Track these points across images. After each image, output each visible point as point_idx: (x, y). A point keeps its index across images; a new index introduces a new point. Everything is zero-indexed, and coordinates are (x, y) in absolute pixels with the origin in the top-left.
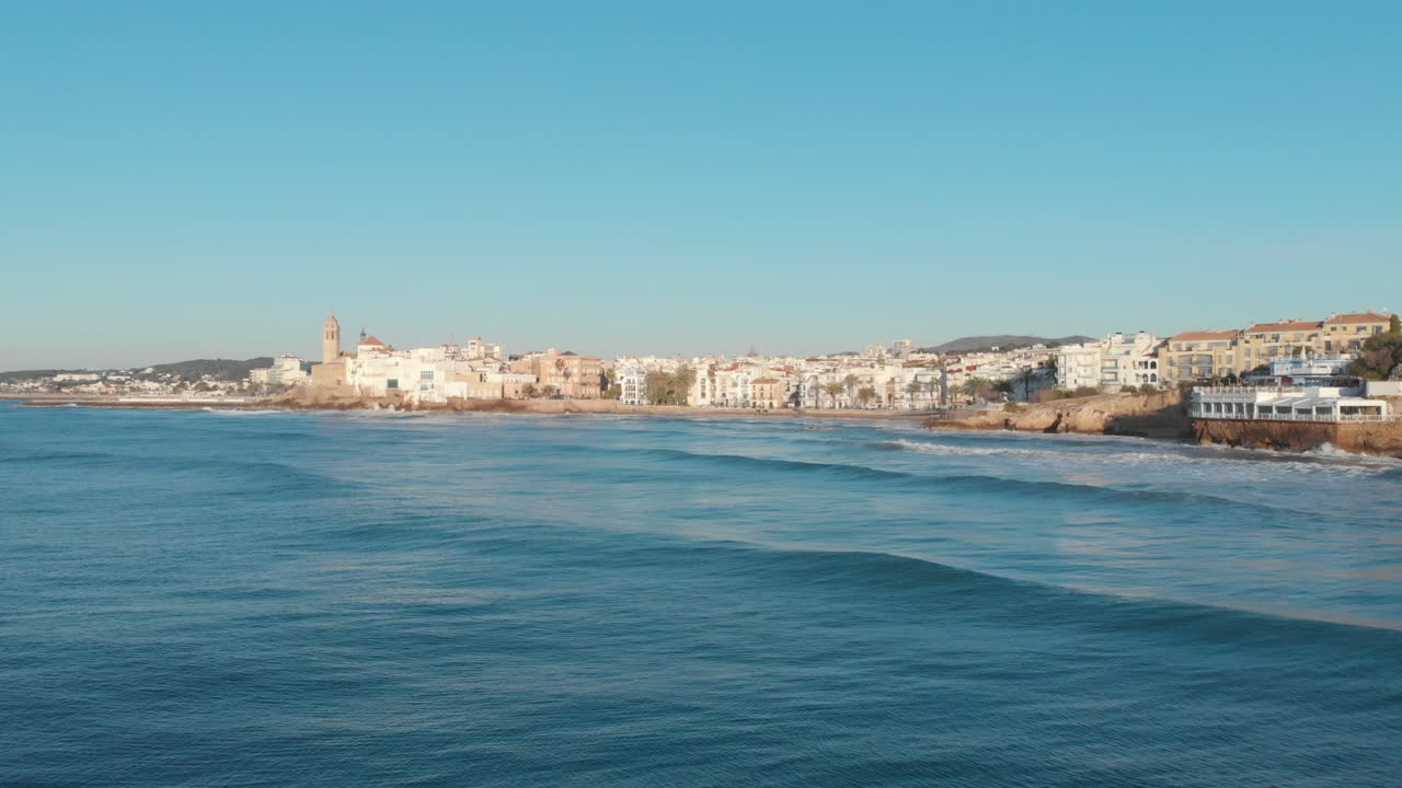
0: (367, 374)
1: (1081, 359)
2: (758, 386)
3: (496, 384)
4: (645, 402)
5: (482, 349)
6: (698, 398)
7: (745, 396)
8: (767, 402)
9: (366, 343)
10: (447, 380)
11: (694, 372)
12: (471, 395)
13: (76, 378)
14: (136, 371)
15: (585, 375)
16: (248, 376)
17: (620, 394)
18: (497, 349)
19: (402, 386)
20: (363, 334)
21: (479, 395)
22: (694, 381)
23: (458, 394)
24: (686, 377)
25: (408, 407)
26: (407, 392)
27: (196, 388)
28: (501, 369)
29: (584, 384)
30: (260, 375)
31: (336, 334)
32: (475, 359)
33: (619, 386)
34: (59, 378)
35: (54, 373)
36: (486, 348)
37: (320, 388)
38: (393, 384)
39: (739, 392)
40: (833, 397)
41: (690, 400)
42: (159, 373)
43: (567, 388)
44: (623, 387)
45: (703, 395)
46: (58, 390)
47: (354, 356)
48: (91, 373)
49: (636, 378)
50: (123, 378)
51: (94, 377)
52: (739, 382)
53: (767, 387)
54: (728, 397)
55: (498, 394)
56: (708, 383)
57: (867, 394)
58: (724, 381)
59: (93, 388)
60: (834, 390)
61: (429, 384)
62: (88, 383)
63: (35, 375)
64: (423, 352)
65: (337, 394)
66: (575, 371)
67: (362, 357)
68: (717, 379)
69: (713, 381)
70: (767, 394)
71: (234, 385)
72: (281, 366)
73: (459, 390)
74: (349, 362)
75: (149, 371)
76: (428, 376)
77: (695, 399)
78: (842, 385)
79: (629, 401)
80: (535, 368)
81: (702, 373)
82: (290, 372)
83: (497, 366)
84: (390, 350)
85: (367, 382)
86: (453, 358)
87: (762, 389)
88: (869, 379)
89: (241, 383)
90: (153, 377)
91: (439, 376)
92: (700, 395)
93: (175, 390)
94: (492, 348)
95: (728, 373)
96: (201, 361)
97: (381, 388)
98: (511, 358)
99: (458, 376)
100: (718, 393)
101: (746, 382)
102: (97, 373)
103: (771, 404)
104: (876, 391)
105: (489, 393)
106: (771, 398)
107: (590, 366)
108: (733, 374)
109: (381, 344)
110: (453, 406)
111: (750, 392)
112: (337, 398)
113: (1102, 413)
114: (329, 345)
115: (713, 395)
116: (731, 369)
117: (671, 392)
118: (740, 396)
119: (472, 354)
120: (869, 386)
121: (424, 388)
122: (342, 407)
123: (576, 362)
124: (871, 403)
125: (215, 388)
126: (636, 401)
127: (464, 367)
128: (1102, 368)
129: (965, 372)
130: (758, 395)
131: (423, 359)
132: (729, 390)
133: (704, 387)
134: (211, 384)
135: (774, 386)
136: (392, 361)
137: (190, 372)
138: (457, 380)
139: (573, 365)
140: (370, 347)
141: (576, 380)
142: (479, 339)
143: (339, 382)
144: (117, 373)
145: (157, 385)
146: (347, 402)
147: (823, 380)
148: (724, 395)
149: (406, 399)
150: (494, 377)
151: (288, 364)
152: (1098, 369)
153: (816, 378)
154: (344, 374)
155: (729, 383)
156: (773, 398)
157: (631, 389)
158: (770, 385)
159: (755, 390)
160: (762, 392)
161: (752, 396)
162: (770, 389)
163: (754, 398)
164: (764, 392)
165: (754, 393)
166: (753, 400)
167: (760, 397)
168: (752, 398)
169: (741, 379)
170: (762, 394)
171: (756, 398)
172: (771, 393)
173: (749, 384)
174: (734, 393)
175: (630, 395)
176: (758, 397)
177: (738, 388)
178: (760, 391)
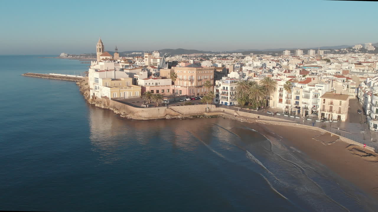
2: (328, 100)
6: (276, 102)
7: (315, 107)
8: (335, 115)
11: (274, 83)
17: (217, 96)
22: (274, 89)
39: (310, 103)
45: (281, 101)
52: (311, 95)
53: (336, 102)
54: (301, 105)
56: (284, 92)
58: (298, 92)
68: (293, 90)
69: (289, 93)
70: (335, 108)
77: (273, 103)
79: (223, 102)
81: (280, 86)
87: (332, 103)
92: (278, 100)
95: (302, 85)
100: (292, 101)
101: (316, 96)
103: (339, 117)
106: (340, 112)
108: (307, 87)
111: (320, 105)
115: (289, 103)
116: (305, 83)
118: (310, 107)
126: (228, 103)
130: (327, 108)
132: (303, 100)
133: (281, 95)
135: (343, 102)
148: (297, 103)
155: (303, 94)
156: (342, 113)
157: (225, 94)
158: (340, 100)
159: (324, 103)
160: (331, 105)
161: (322, 108)
162: (339, 104)
163: (323, 110)
164: (333, 106)
165: (324, 106)
166: (322, 112)
167: (329, 109)
168: (322, 110)
169: (313, 93)
170: (331, 108)
171: (325, 110)
172: (340, 107)
173: (319, 97)
174: (305, 103)
175: (224, 98)
176: (327, 109)
177: (309, 100)
178: (329, 104)
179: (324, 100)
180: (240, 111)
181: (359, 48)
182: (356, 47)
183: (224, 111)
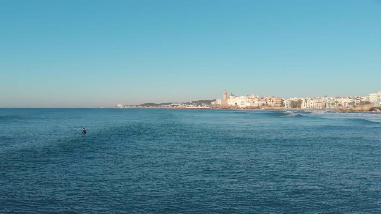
0: (231, 102)
1: (373, 96)
2: (317, 104)
3: (257, 103)
4: (290, 107)
5: (255, 96)
6: (303, 107)
7: (314, 106)
8: (319, 107)
9: (231, 96)
10: (246, 103)
11: (302, 101)
12: (251, 106)
13: (176, 104)
14: (188, 103)
15: (277, 101)
16: (211, 103)
17: (284, 105)
18: (258, 96)
19: (238, 104)
20: (231, 94)
21: (253, 106)
22: (302, 103)
23: (248, 106)
24: (300, 102)
25: (239, 108)
26: (239, 105)
27: (200, 106)
28: (258, 101)
29: (277, 104)
30: (213, 103)
31: (226, 94)
32: (253, 98)
33: (284, 104)
34: (173, 104)
35: (171, 103)
36: (256, 96)
37: (223, 105)
38: (236, 104)
39: (312, 105)
40: (333, 106)
41: (301, 107)
42: (193, 103)
43: (273, 105)
44: (285, 104)
45: (304, 106)
46: (173, 107)
47: (229, 98)
48: (179, 103)
49: (288, 102)
50: (185, 104)
51: (180, 104)
52: (313, 103)
53: (319, 104)
54: (310, 106)
55: (257, 106)
56: (305, 103)
57: (340, 105)
58: (309, 103)
59: (180, 106)
60: (333, 104)
61: (243, 103)
62: (179, 105)
63: (168, 104)
64: (242, 97)
65: (226, 106)
66: (275, 101)
67: (231, 98)
68: (308, 102)
69: (307, 103)
71: (208, 105)
72: (217, 101)
73: (248, 105)
74: (228, 100)
75: (191, 103)
76: (242, 102)
77: (302, 107)
78: (335, 103)
79: (287, 107)
80: (266, 100)
81: (304, 101)
82: (219, 102)
83: (258, 100)
84: (236, 97)
85: (231, 103)
86: (248, 98)
88: (340, 101)
89: (209, 105)
90: (192, 104)
91: (245, 102)
93: (196, 106)
94: (257, 96)
95: (310, 101)
96: (202, 100)
97: (234, 105)
98: (261, 98)
99: (249, 102)
100: (308, 105)
101: (314, 103)
102: (180, 103)
104: (342, 104)
105: (254, 105)
107: (278, 100)
108: (311, 101)
109: (234, 95)
110: (247, 108)
111: (315, 105)
112: (226, 107)
113: (369, 107)
114: (225, 96)
115: (307, 106)
116: (311, 100)
117: (296, 105)
118: (313, 106)
119: (252, 97)
120: (340, 103)
121: (242, 104)
122: (226, 108)
123: (275, 99)
124: (341, 107)
125: (204, 106)
126: (288, 107)
127: (250, 100)
128: (377, 98)
129: (360, 100)
130: (317, 106)
131: (242, 99)
132: (310, 105)
133: (304, 104)
134: (203, 105)
135: (320, 103)
136: (237, 99)
137: (200, 102)
138: (248, 103)
139: (274, 99)
140: (232, 96)
141: (275, 103)
142: (254, 94)
143: (226, 104)
144: (184, 103)
145: (193, 105)
146: (227, 107)
147: (331, 102)
148: (309, 106)
149: (238, 107)
150: (256, 102)
151: (219, 100)
152: (376, 99)
153: (329, 101)
154: (227, 102)
155: (310, 103)
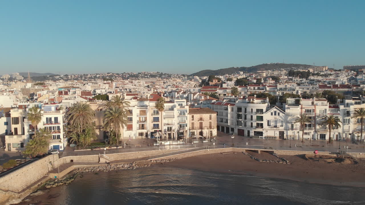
2: (197, 116)
39: (175, 123)
52: (176, 113)
53: (206, 116)
70: (206, 124)
87: (201, 119)
101: (181, 114)
106: (211, 127)
118: (175, 127)
130: (197, 125)
148: (156, 126)
156: (213, 128)
157: (53, 131)
158: (210, 114)
159: (193, 120)
160: (201, 121)
161: (191, 127)
162: (209, 119)
163: (193, 128)
164: (203, 121)
165: (193, 124)
166: (191, 131)
167: (199, 126)
168: (191, 129)
169: (178, 110)
170: (201, 124)
171: (195, 128)
172: (210, 121)
173: (186, 114)
174: (168, 124)
175: (54, 138)
176: (197, 127)
177: (175, 119)
178: (198, 120)
179: (193, 117)
180: (106, 153)
181: (7, 78)
182: (4, 76)
183: (72, 161)
